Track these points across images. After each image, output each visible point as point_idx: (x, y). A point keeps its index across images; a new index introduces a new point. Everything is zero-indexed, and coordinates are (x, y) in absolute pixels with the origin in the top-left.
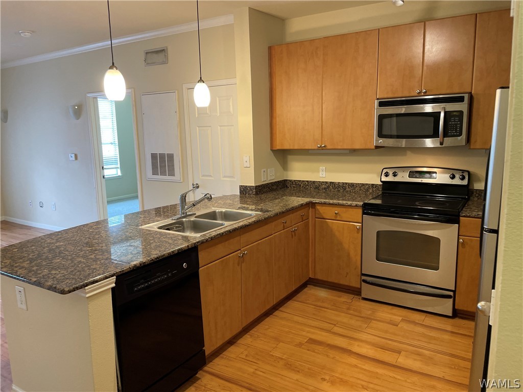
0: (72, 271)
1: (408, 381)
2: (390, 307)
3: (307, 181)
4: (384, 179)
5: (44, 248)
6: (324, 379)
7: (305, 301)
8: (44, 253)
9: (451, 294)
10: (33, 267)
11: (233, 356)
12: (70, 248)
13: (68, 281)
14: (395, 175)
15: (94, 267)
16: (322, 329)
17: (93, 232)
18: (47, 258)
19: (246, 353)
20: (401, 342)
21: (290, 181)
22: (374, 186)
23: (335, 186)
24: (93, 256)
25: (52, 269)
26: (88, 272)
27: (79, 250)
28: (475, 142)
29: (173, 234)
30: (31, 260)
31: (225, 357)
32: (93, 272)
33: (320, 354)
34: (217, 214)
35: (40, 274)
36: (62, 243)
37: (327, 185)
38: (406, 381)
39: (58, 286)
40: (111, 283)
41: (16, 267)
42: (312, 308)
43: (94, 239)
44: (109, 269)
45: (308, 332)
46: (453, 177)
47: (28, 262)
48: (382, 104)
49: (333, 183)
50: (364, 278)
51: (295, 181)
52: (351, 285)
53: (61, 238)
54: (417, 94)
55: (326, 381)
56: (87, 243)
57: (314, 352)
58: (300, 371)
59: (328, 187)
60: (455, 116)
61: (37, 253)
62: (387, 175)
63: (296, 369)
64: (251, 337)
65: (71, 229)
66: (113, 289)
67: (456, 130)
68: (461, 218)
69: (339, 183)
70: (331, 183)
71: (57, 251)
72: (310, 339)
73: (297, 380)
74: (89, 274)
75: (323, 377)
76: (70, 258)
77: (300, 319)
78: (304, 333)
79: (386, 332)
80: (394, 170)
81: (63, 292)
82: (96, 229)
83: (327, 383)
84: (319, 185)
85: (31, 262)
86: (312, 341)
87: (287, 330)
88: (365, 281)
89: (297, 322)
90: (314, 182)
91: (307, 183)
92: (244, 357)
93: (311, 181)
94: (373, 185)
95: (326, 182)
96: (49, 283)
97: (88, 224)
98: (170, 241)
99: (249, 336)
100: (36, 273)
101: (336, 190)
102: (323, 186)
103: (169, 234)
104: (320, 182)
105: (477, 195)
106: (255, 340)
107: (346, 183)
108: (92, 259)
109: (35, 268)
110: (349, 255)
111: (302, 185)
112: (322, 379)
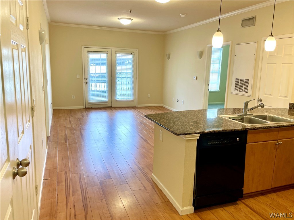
0: (182, 127)
5: (173, 116)
8: (173, 118)
10: (167, 122)
11: (261, 201)
12: (184, 118)
13: (179, 130)
15: (191, 128)
17: (195, 114)
18: (173, 120)
24: (192, 124)
25: (174, 125)
26: (188, 129)
27: (187, 120)
29: (235, 122)
30: (167, 120)
32: (190, 130)
35: (169, 125)
36: (181, 116)
39: (175, 132)
40: (197, 137)
41: (161, 121)
43: (195, 117)
44: (198, 130)
47: (166, 120)
53: (181, 114)
56: (191, 118)
61: (170, 118)
64: (277, 196)
65: (186, 111)
66: (198, 139)
71: (178, 119)
74: (188, 130)
76: (182, 122)
81: (176, 134)
82: (197, 113)
85: (167, 121)
96: (172, 130)
97: (194, 110)
98: (232, 125)
100: (168, 125)
103: (233, 121)
106: (279, 198)
108: (191, 124)
109: (168, 123)
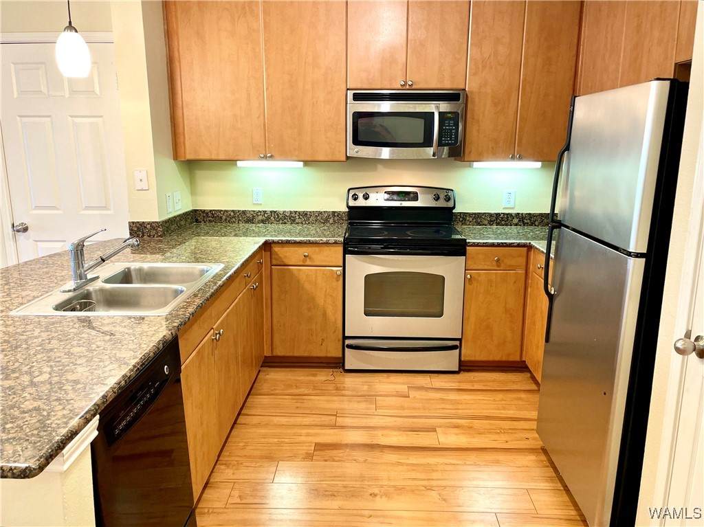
1: (468, 463)
2: (385, 375)
3: (233, 211)
4: (352, 203)
6: (375, 495)
7: (272, 392)
9: (457, 343)
11: (217, 505)
14: (366, 197)
16: (322, 426)
19: (236, 493)
20: (427, 417)
21: (204, 211)
22: (336, 214)
23: (278, 216)
28: (470, 152)
31: (206, 511)
33: (344, 461)
34: (133, 274)
37: (266, 216)
38: (465, 464)
42: (289, 399)
45: (308, 435)
46: (437, 198)
48: (357, 97)
49: (275, 212)
50: (347, 342)
51: (211, 211)
52: (329, 355)
54: (400, 87)
55: (378, 497)
57: (334, 461)
58: (336, 494)
59: (268, 218)
60: (450, 119)
62: (355, 198)
63: (327, 493)
64: (228, 467)
67: (451, 138)
68: (468, 248)
69: (284, 212)
70: (271, 212)
72: (316, 444)
73: (340, 508)
75: (370, 492)
77: (283, 420)
78: (303, 439)
79: (403, 408)
80: (364, 191)
83: (381, 497)
84: (253, 216)
86: (320, 447)
87: (276, 440)
88: (350, 347)
89: (281, 426)
90: (244, 212)
91: (232, 214)
92: (238, 501)
93: (239, 211)
94: (334, 212)
95: (265, 212)
99: (223, 467)
101: (281, 221)
102: (260, 218)
104: (254, 211)
105: (461, 219)
106: (237, 469)
107: (296, 212)
110: (325, 314)
111: (224, 217)
112: (371, 495)
